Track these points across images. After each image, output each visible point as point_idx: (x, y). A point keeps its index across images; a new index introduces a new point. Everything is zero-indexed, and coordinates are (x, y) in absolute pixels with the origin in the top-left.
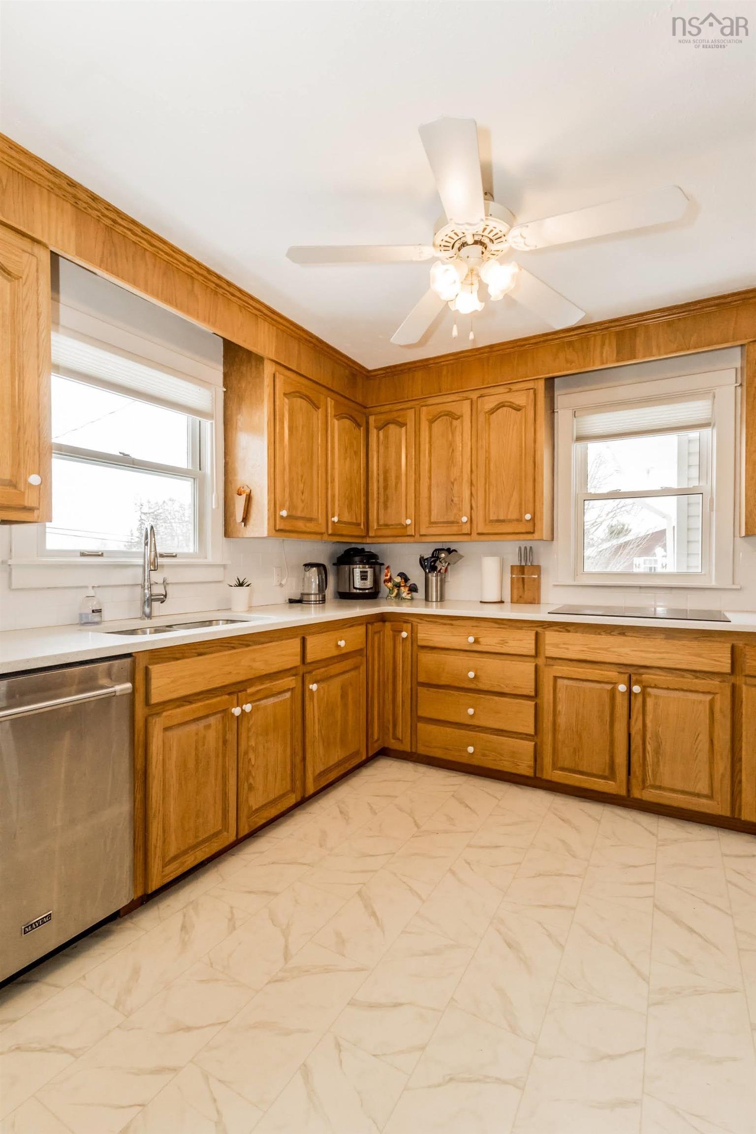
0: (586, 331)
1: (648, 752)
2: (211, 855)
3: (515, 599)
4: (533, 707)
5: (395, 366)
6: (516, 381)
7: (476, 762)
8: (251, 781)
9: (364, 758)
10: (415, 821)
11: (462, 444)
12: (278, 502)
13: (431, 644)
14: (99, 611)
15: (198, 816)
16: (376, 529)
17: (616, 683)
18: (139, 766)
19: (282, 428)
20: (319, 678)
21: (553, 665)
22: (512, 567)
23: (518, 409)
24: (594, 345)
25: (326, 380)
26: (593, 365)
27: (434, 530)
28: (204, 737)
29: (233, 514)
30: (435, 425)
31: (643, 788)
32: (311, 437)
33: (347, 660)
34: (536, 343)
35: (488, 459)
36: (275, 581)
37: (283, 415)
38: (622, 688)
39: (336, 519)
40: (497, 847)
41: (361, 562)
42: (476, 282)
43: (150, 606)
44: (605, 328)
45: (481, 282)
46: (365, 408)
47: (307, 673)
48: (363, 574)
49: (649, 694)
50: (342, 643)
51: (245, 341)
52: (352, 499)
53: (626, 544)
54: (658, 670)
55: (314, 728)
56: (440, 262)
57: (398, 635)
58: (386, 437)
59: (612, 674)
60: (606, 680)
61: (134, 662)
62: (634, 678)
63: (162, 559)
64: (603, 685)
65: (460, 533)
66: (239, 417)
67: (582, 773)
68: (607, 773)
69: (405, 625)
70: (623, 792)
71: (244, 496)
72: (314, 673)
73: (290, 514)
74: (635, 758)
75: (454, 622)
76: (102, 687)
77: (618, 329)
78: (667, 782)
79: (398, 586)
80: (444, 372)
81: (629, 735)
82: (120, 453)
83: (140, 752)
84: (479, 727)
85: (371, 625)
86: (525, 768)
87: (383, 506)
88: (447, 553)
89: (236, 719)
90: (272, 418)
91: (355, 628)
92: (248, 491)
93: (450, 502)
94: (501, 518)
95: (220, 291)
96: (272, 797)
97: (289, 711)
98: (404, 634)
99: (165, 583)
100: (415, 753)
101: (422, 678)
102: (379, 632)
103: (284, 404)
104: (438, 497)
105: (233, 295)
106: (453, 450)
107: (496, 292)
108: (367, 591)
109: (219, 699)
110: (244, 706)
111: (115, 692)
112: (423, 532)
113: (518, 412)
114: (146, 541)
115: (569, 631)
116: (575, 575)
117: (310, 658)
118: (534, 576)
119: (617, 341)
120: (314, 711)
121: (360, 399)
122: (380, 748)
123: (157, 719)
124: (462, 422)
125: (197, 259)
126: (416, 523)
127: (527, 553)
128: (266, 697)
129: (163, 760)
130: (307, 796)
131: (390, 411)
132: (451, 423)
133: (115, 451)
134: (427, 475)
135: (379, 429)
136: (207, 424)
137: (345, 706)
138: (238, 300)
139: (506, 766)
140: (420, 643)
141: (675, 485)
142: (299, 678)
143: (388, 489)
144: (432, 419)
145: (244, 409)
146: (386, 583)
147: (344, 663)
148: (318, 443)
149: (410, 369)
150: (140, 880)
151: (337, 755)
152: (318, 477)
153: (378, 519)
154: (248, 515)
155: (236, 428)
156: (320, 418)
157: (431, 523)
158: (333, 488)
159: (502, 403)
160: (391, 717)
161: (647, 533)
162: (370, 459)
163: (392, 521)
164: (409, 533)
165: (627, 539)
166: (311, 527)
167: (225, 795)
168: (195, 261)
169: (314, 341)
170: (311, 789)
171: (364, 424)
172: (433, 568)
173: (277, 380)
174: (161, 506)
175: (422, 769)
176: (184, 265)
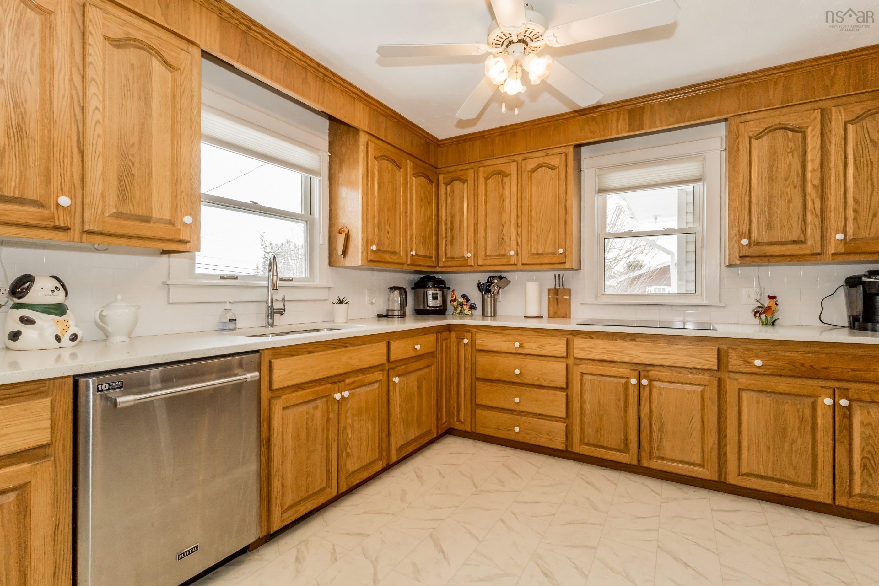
0: (605, 109)
1: (654, 431)
2: (318, 505)
3: (551, 315)
4: (565, 396)
5: (459, 137)
6: (551, 147)
7: (520, 439)
8: (348, 450)
9: (435, 435)
10: (474, 484)
11: (511, 196)
12: (369, 239)
13: (486, 348)
14: (235, 320)
15: (308, 476)
16: (445, 261)
17: (628, 378)
18: (264, 435)
19: (373, 183)
20: (400, 373)
21: (580, 364)
22: (549, 290)
23: (553, 168)
24: (612, 120)
25: (405, 146)
26: (611, 135)
27: (488, 262)
28: (313, 416)
29: (336, 249)
30: (490, 181)
31: (650, 459)
32: (395, 190)
33: (421, 360)
34: (566, 119)
35: (530, 206)
36: (367, 298)
37: (373, 173)
38: (634, 381)
39: (413, 253)
40: (537, 502)
41: (434, 287)
42: (519, 69)
43: (272, 318)
44: (620, 107)
45: (523, 71)
46: (437, 168)
47: (390, 369)
48: (435, 295)
49: (654, 386)
50: (418, 347)
51: (345, 117)
52: (426, 238)
53: (640, 276)
54: (662, 367)
55: (397, 411)
56: (492, 56)
57: (461, 342)
58: (452, 191)
59: (626, 371)
60: (621, 375)
61: (260, 357)
62: (642, 374)
63: (282, 281)
64: (619, 379)
65: (508, 264)
66: (340, 175)
67: (603, 447)
68: (622, 447)
69: (466, 334)
70: (635, 462)
71: (344, 235)
72: (396, 369)
73: (378, 248)
74: (643, 436)
75: (503, 331)
76: (237, 375)
77: (631, 107)
78: (668, 453)
79: (461, 305)
80: (497, 141)
81: (639, 418)
82: (251, 201)
83: (265, 425)
84: (523, 412)
85: (441, 334)
86: (559, 444)
87: (449, 243)
88: (499, 279)
89: (337, 401)
90: (366, 175)
91: (428, 335)
92: (347, 231)
93: (501, 240)
94: (541, 252)
95: (327, 79)
96: (364, 463)
97: (377, 399)
98: (466, 341)
99: (283, 300)
100: (475, 433)
101: (479, 375)
102: (446, 339)
103: (375, 165)
104: (491, 236)
105: (336, 82)
106: (503, 201)
107: (534, 78)
108: (437, 308)
109: (324, 387)
110: (343, 393)
111: (247, 378)
112: (480, 263)
113: (554, 171)
114: (270, 268)
115: (592, 338)
116: (597, 295)
117: (393, 358)
118: (565, 297)
119: (629, 116)
120: (396, 399)
121: (432, 162)
122: (448, 428)
123: (278, 401)
124: (510, 179)
125: (310, 55)
126: (476, 256)
127: (560, 280)
128: (360, 387)
129: (283, 432)
130: (391, 463)
131: (456, 171)
132: (502, 180)
133: (246, 200)
134: (483, 219)
135: (447, 184)
136: (316, 181)
137: (420, 395)
138: (340, 86)
139: (544, 442)
140: (478, 348)
141: (676, 227)
142: (386, 373)
143: (454, 230)
144: (487, 177)
145: (344, 169)
146: (452, 303)
147: (418, 363)
148: (400, 194)
149: (470, 139)
150: (265, 523)
151: (414, 433)
152: (400, 220)
153: (446, 254)
154: (347, 249)
155: (338, 183)
156: (402, 176)
157: (486, 256)
158: (411, 229)
159: (541, 164)
160: (456, 405)
161: (657, 268)
162: (440, 208)
163: (457, 254)
164: (469, 264)
165: (641, 272)
166: (394, 258)
167: (328, 460)
168: (308, 57)
169: (397, 117)
170: (394, 459)
171: (435, 181)
172: (488, 291)
173: (369, 147)
174: (280, 247)
175: (480, 445)
176: (300, 59)
